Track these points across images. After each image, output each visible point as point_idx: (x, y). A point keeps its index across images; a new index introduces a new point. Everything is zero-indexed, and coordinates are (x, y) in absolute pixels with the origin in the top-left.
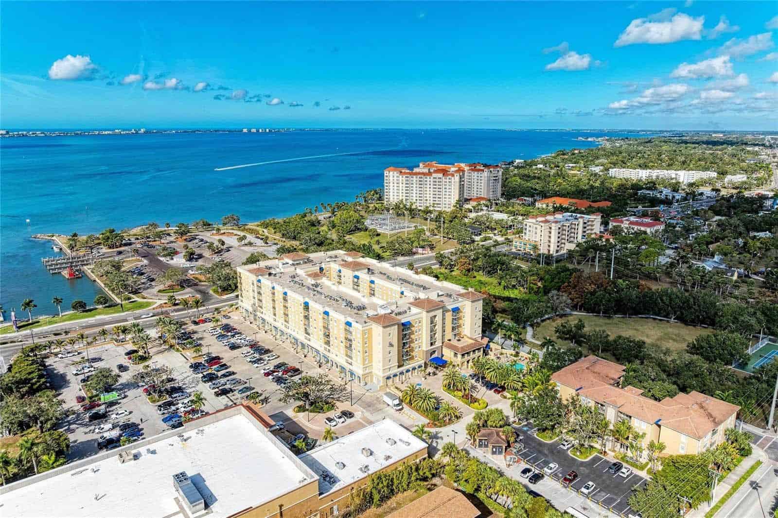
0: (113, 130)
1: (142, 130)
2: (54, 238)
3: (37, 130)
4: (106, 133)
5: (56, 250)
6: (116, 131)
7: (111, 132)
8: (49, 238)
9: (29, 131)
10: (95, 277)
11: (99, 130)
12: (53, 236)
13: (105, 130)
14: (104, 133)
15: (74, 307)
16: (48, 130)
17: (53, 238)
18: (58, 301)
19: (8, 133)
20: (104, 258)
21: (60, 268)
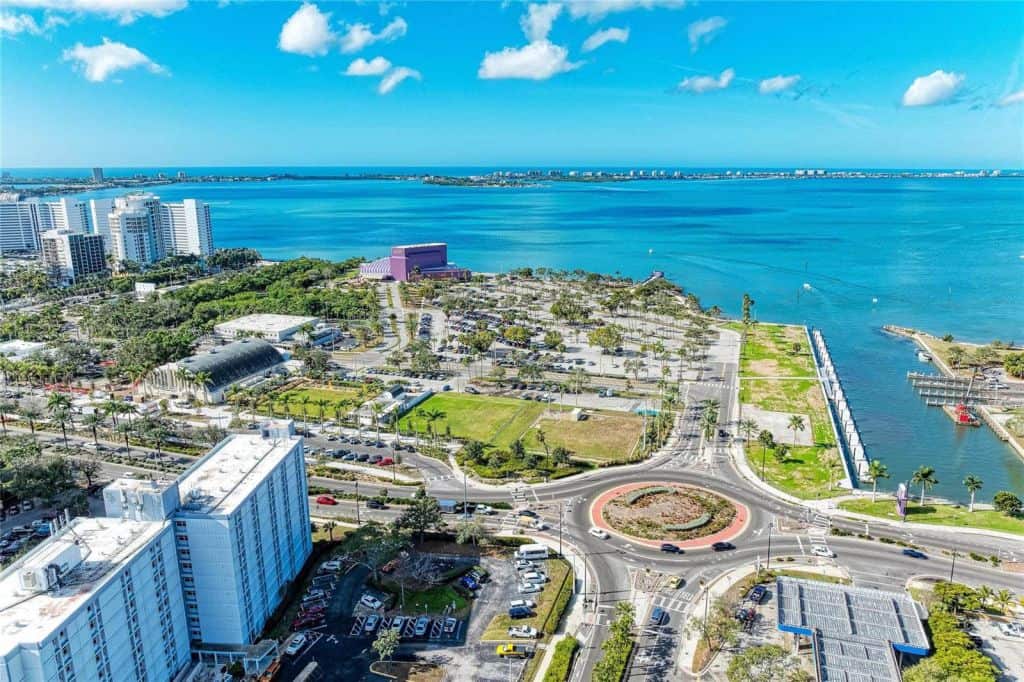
0: (952, 171)
1: (995, 173)
2: (915, 336)
3: (858, 171)
4: (943, 175)
5: (922, 357)
6: (958, 173)
7: (950, 175)
8: (908, 335)
9: (847, 171)
10: (1007, 435)
11: (933, 171)
12: (913, 333)
13: (942, 171)
14: (940, 175)
15: (1001, 504)
16: (869, 171)
17: (913, 336)
18: (976, 485)
19: (825, 173)
20: (1010, 395)
21: (940, 397)
